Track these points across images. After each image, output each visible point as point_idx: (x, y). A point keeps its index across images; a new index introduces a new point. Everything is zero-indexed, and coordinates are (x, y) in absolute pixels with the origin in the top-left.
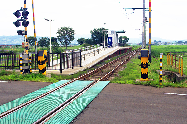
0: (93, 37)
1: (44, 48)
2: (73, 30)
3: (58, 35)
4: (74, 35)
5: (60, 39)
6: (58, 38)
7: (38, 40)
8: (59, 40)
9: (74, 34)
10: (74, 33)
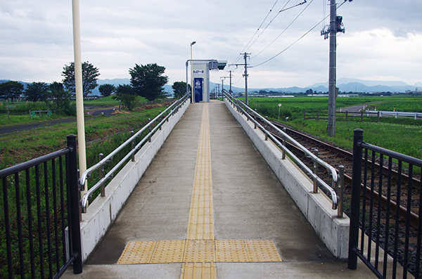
0: (133, 82)
1: (37, 102)
2: (94, 67)
3: (64, 78)
4: (96, 77)
5: (70, 85)
6: (66, 84)
7: (25, 87)
8: (67, 88)
9: (97, 75)
10: (97, 73)
